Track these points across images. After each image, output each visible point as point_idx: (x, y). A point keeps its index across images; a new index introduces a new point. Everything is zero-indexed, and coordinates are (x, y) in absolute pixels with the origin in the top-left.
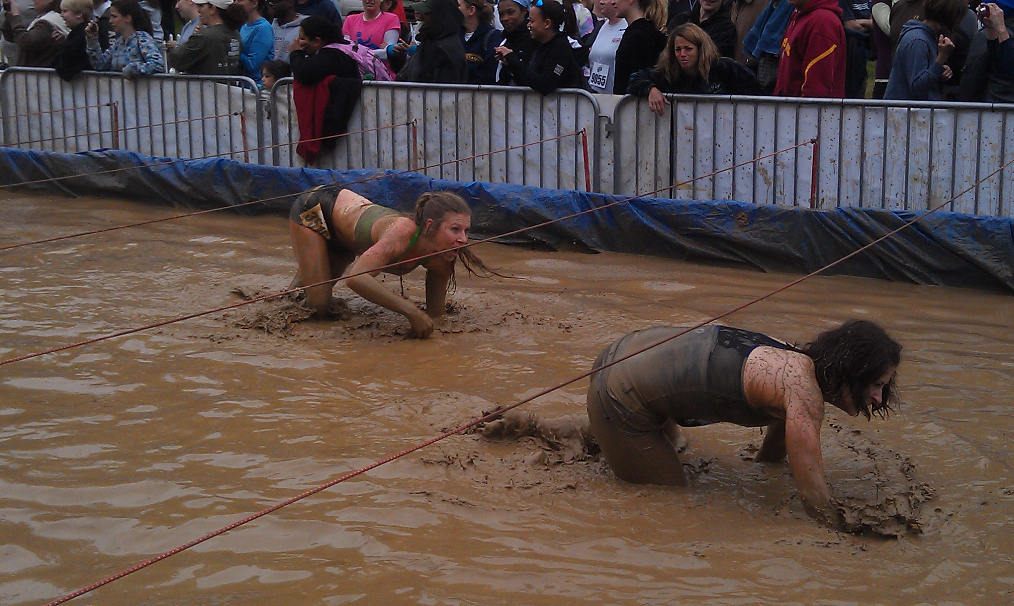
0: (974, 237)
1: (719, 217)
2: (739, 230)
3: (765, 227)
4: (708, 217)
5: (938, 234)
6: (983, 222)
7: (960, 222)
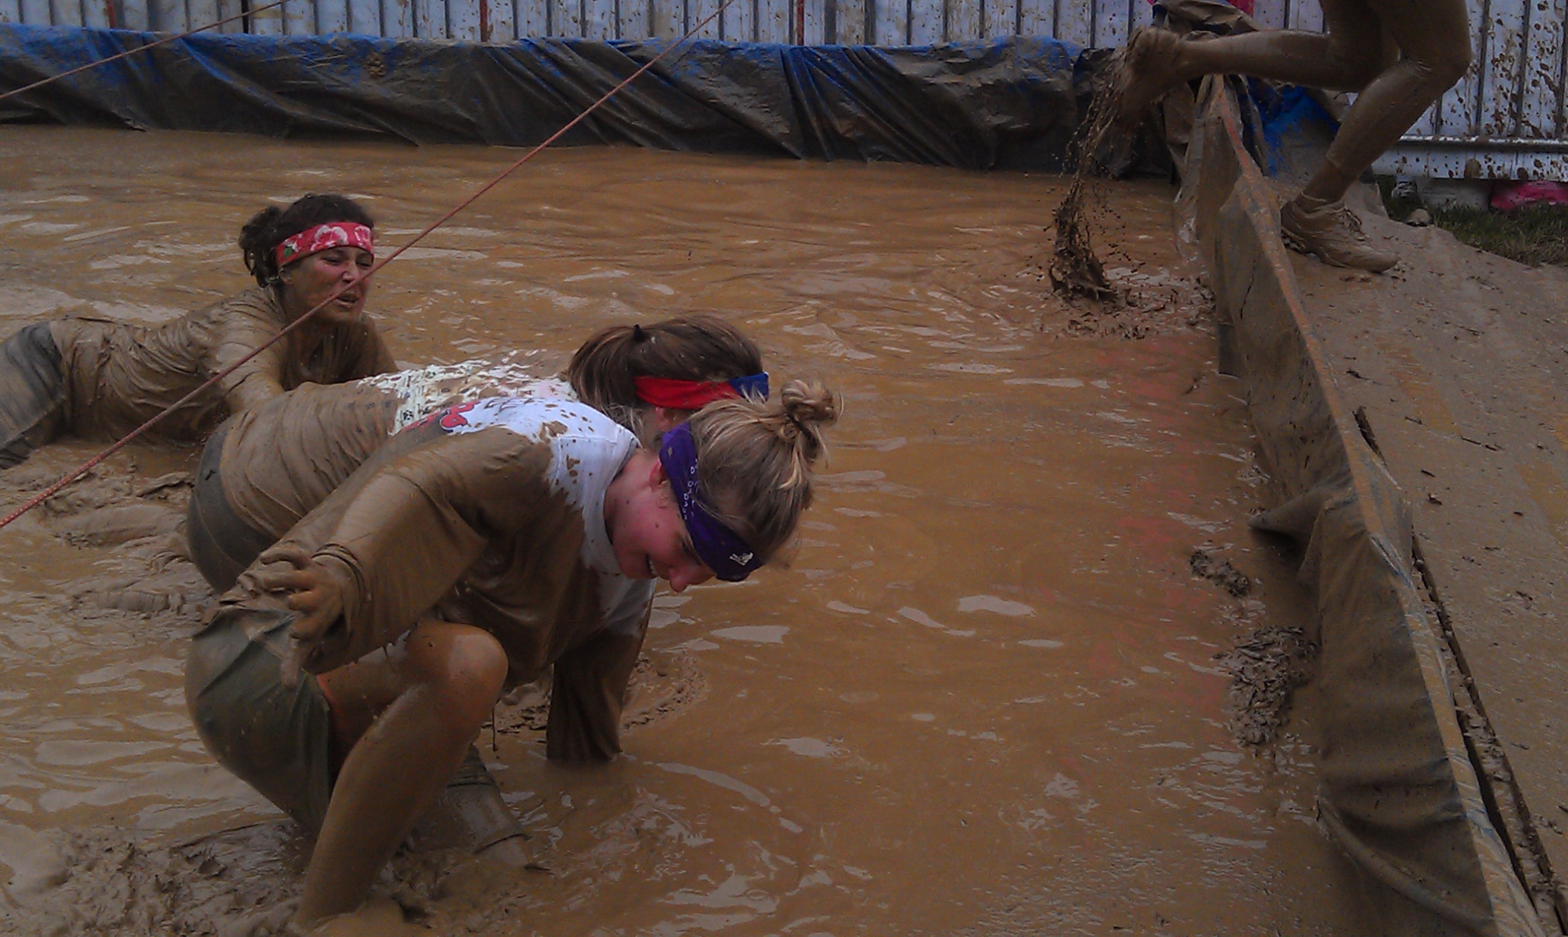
0: (730, 76)
1: (337, 62)
2: (371, 83)
3: (414, 74)
4: (320, 62)
5: (677, 74)
6: (743, 53)
7: (710, 53)
